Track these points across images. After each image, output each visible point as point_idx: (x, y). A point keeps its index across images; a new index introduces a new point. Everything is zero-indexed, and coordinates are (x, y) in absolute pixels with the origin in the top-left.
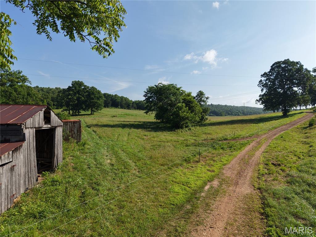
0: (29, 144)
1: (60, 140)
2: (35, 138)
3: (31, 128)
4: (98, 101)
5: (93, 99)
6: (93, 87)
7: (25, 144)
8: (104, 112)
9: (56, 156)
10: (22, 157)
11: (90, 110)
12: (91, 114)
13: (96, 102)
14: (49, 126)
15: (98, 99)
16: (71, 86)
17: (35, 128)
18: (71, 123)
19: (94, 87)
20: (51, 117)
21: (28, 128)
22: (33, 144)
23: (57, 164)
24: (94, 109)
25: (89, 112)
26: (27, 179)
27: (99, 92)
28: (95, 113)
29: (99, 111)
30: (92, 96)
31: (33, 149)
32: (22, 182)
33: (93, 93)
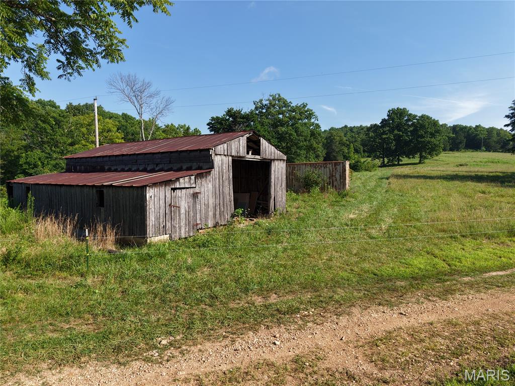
0: (221, 173)
1: (280, 178)
2: (231, 168)
3: (224, 155)
4: (433, 140)
5: (422, 137)
6: (423, 116)
7: (215, 172)
8: (444, 159)
9: (273, 198)
10: (210, 186)
11: (418, 156)
12: (420, 163)
13: (429, 142)
14: (258, 157)
15: (433, 135)
16: (387, 118)
17: (232, 156)
18: (331, 165)
19: (427, 114)
20: (261, 147)
21: (220, 155)
22: (228, 174)
23: (275, 209)
24: (424, 154)
25: (417, 160)
26: (218, 213)
27: (435, 123)
28: (426, 161)
29: (436, 158)
30: (421, 132)
31: (228, 180)
32: (211, 214)
33: (422, 127)
